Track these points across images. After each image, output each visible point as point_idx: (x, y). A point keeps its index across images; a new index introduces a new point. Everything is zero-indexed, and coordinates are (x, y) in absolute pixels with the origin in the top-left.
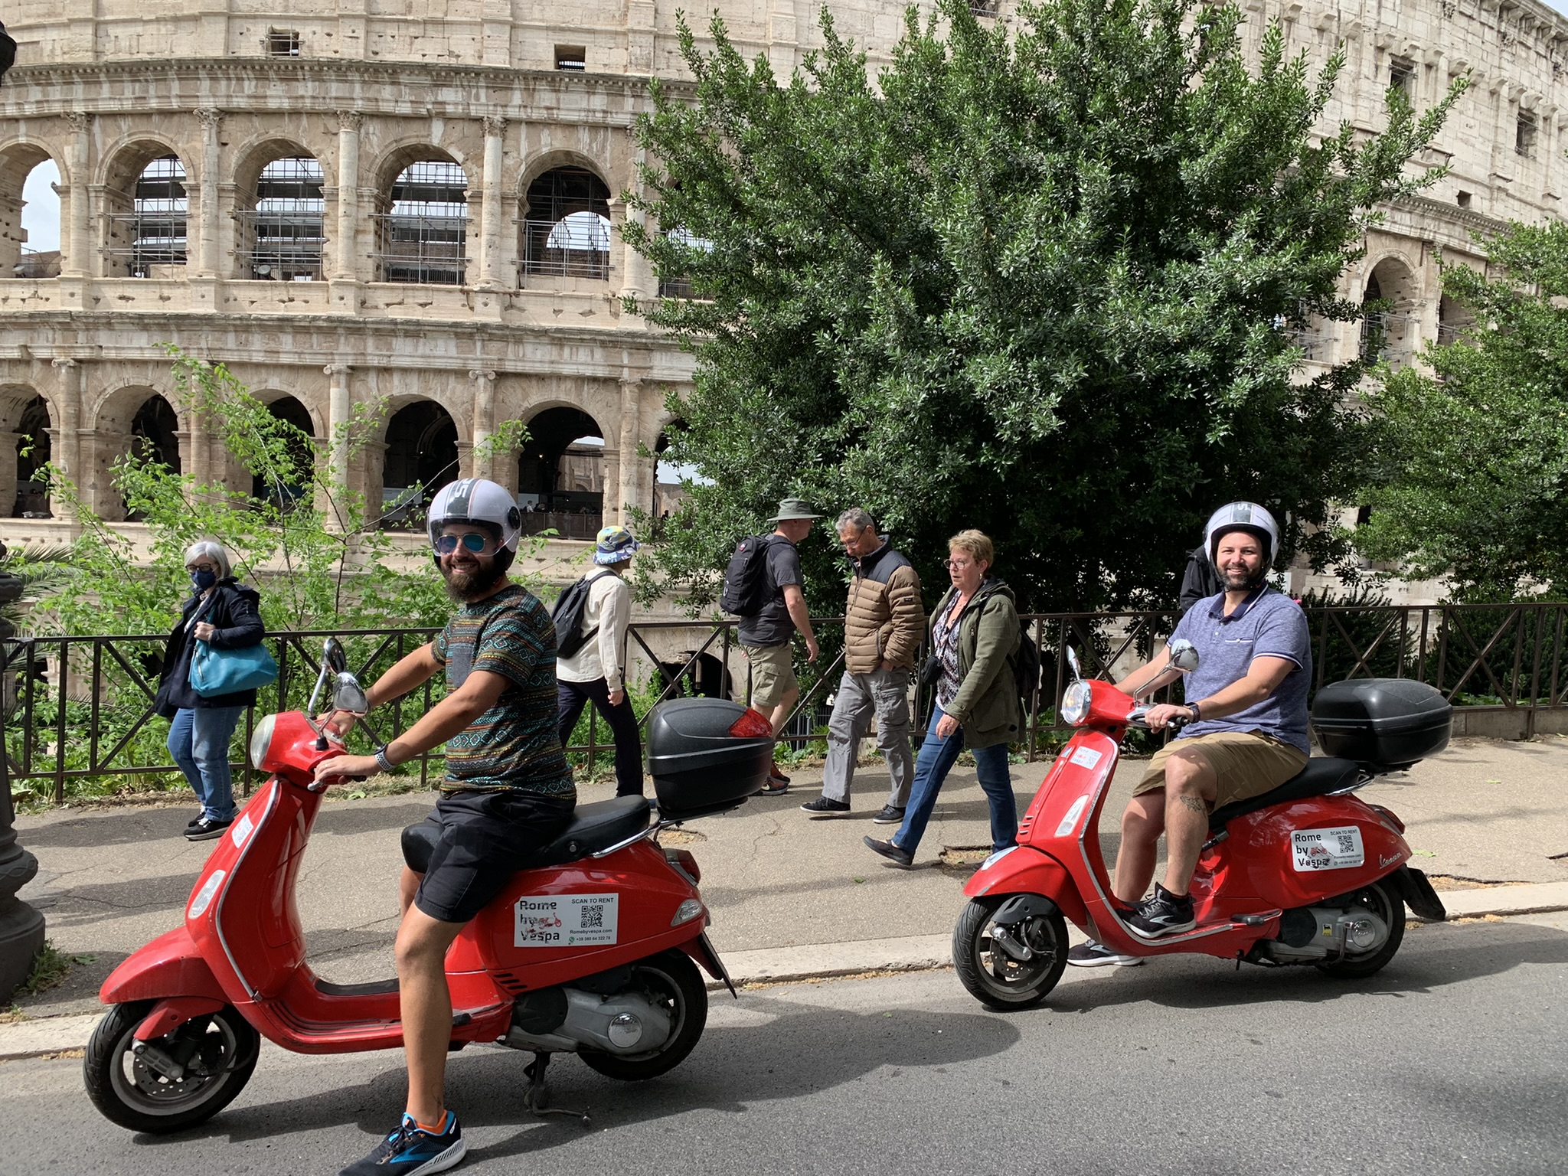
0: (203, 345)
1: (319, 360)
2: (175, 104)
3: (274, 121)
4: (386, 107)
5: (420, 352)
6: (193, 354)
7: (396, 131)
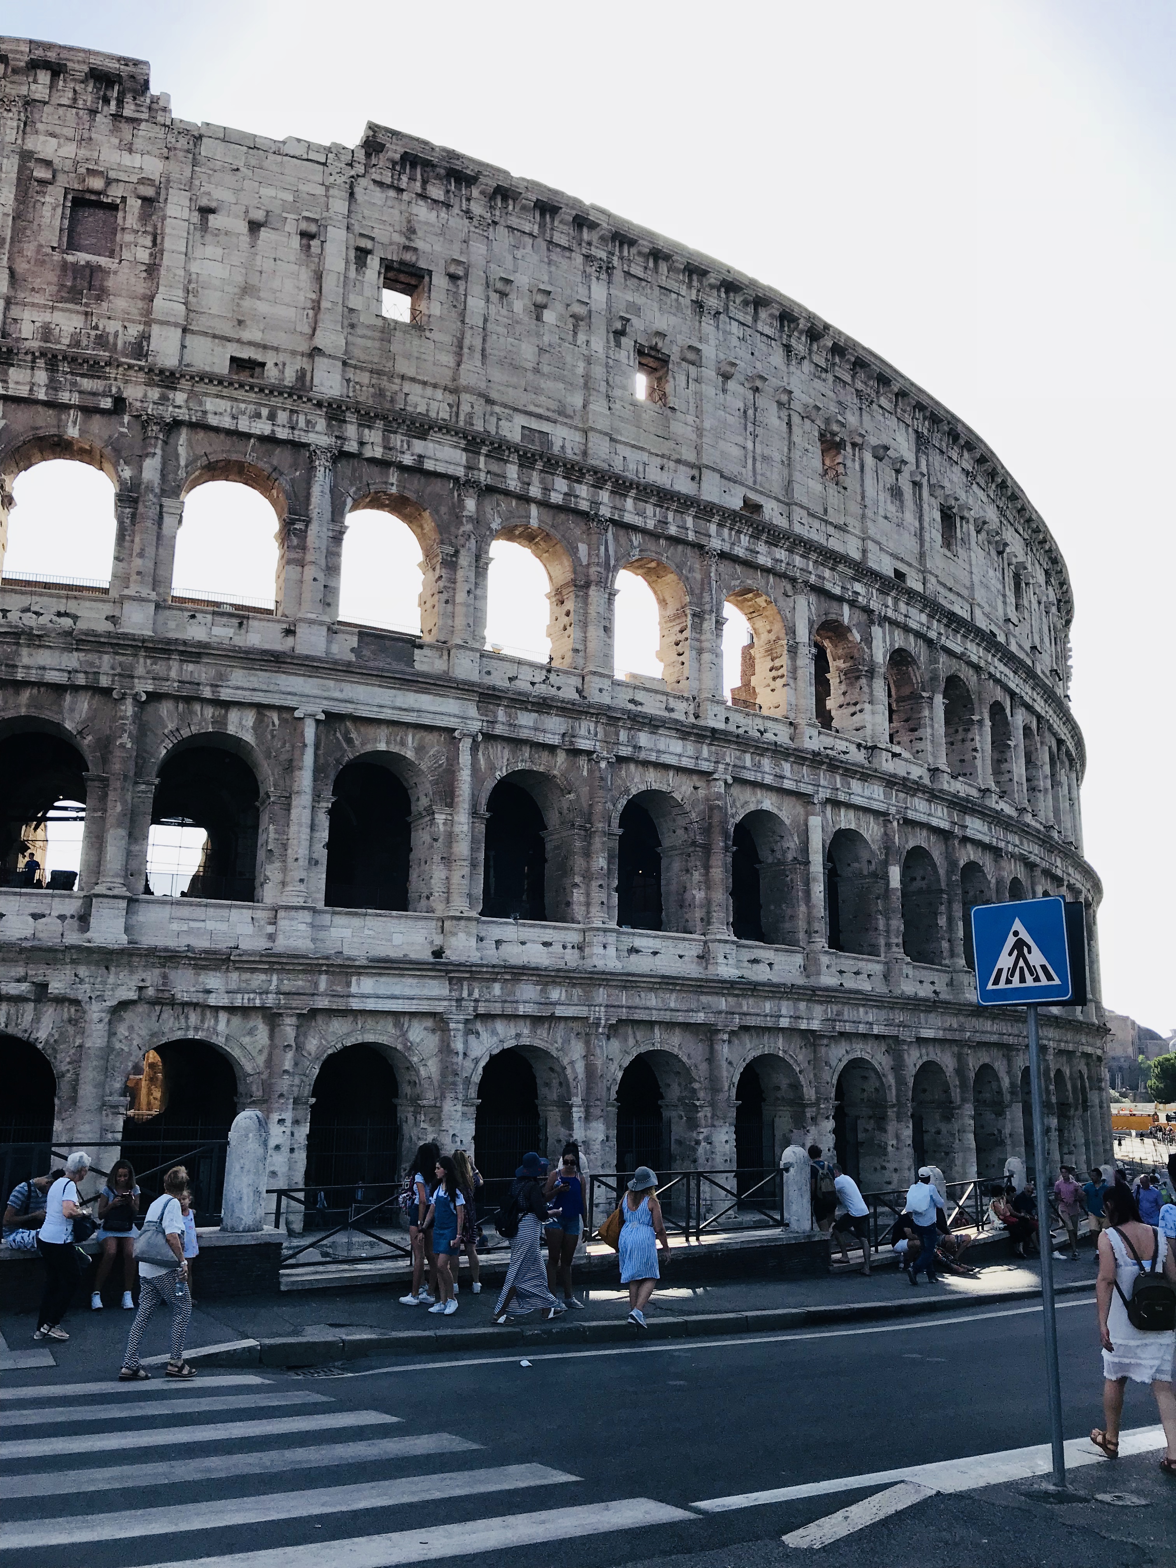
0: (728, 760)
1: (808, 789)
2: (691, 536)
3: (751, 571)
4: (828, 586)
5: (867, 793)
6: (721, 767)
7: (825, 605)
